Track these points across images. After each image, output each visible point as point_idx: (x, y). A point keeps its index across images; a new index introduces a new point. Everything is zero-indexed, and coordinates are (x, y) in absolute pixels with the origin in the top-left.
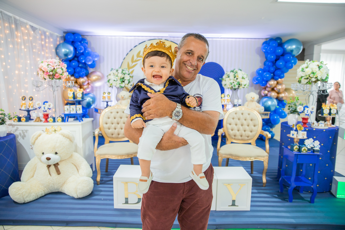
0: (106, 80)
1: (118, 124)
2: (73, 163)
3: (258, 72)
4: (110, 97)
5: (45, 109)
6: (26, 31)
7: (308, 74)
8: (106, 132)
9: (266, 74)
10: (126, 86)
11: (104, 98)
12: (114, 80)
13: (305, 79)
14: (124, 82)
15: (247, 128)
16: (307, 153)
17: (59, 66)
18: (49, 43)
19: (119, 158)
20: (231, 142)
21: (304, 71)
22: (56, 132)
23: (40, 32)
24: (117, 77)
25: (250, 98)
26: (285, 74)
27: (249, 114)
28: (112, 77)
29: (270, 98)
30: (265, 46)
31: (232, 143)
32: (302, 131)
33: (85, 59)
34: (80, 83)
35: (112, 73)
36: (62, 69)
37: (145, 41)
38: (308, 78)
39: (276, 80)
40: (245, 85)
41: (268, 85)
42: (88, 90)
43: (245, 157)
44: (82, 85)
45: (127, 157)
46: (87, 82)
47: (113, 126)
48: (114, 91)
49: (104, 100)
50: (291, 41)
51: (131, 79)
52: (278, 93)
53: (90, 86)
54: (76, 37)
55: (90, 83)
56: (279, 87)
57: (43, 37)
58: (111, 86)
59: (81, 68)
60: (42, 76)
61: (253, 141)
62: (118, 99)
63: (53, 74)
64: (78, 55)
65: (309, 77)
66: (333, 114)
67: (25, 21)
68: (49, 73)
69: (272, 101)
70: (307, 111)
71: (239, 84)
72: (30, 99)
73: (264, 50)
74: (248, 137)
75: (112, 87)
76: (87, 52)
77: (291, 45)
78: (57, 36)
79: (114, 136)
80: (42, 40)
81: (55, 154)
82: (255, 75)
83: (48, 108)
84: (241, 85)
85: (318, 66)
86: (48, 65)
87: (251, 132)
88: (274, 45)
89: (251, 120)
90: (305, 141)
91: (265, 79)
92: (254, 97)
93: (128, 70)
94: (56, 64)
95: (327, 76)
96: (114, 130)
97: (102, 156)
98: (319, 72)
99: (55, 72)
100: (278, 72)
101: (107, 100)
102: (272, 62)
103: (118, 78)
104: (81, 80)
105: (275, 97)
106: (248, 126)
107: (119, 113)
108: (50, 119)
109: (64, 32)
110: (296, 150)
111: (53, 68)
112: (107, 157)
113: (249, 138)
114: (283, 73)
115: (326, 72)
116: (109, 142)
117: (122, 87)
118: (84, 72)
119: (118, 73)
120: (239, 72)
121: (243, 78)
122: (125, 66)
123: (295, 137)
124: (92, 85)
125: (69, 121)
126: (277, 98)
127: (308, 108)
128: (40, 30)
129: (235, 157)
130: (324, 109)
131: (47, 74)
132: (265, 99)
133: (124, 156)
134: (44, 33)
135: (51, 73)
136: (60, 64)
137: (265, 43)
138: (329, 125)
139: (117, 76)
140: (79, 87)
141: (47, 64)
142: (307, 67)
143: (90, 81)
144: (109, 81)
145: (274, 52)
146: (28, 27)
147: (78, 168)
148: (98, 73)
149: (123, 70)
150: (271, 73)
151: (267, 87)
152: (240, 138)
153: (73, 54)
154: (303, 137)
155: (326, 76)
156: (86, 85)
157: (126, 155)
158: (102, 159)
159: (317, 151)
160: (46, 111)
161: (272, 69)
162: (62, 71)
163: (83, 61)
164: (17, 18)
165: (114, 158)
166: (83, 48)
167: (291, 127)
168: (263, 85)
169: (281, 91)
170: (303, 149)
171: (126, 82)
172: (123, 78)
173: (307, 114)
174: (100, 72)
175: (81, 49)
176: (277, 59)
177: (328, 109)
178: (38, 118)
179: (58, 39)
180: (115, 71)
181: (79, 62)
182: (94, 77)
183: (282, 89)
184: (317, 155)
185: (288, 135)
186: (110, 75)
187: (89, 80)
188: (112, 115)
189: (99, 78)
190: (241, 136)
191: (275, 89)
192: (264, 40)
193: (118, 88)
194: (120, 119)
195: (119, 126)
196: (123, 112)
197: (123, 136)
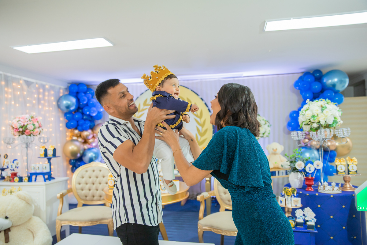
1: (93, 184)
2: (29, 230)
3: (292, 115)
5: (12, 167)
6: (19, 87)
7: (309, 119)
8: (78, 193)
13: (305, 125)
16: (295, 229)
17: (30, 121)
18: (49, 96)
20: (225, 209)
22: (13, 193)
23: (37, 86)
25: (272, 150)
29: (310, 148)
30: (297, 83)
32: (295, 197)
33: (89, 111)
34: (84, 136)
36: (34, 125)
40: (263, 134)
42: (94, 144)
44: (86, 139)
46: (91, 136)
47: (87, 187)
50: (332, 73)
54: (81, 88)
55: (95, 137)
57: (41, 90)
59: (85, 120)
60: (13, 133)
63: (23, 130)
64: (81, 106)
65: (310, 121)
66: (353, 172)
67: (18, 77)
68: (19, 129)
69: (312, 153)
70: (310, 168)
72: (4, 157)
76: (91, 102)
78: (60, 88)
79: (88, 198)
80: (39, 93)
81: (5, 218)
82: (289, 119)
83: (16, 167)
85: (322, 106)
86: (18, 121)
88: (309, 80)
90: (295, 212)
92: (276, 149)
94: (27, 120)
95: (335, 120)
96: (88, 191)
97: (62, 222)
98: (322, 114)
99: (25, 128)
104: (85, 133)
105: (317, 147)
107: (95, 172)
108: (16, 179)
109: (69, 83)
111: (22, 124)
112: (68, 223)
115: (331, 115)
116: (82, 205)
118: (88, 124)
123: (283, 205)
125: (37, 180)
127: (312, 165)
128: (37, 83)
129: (217, 230)
130: (338, 165)
131: (17, 131)
134: (43, 87)
135: (21, 130)
136: (33, 119)
137: (301, 78)
138: (349, 188)
140: (83, 141)
141: (18, 119)
142: (308, 108)
143: (95, 135)
145: (309, 89)
146: (21, 82)
147: (35, 235)
153: (76, 106)
154: (296, 206)
155: (333, 119)
156: (91, 139)
157: (90, 222)
158: (62, 225)
159: (311, 227)
160: (13, 170)
162: (33, 127)
163: (88, 113)
164: (9, 74)
166: (86, 98)
173: (310, 172)
175: (84, 100)
177: (343, 165)
178: (8, 177)
179: (61, 91)
181: (83, 114)
184: (310, 233)
187: (93, 133)
188: (88, 174)
192: (300, 75)
194: (96, 178)
195: (94, 187)
196: (100, 171)
197: (99, 198)
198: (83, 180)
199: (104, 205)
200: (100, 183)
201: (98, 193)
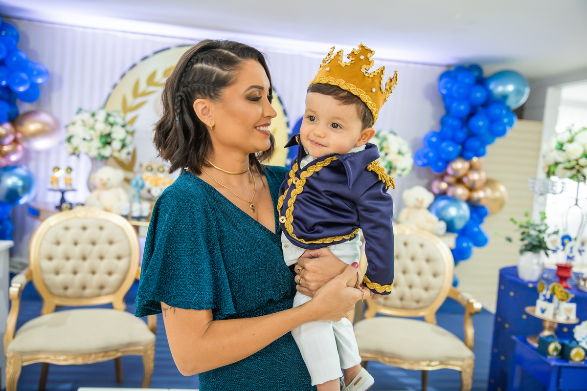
0: (64, 135)
1: (84, 258)
3: (427, 140)
4: (70, 180)
7: (575, 157)
8: (48, 282)
9: (448, 146)
10: (116, 154)
11: (56, 181)
12: (84, 139)
13: (566, 168)
14: (109, 144)
15: (416, 279)
16: (583, 362)
19: (80, 361)
20: (375, 314)
21: (564, 151)
24: (92, 132)
25: (415, 201)
26: (489, 149)
27: (422, 246)
28: (79, 131)
29: (454, 200)
30: (446, 83)
31: (378, 315)
32: (568, 302)
33: (7, 78)
35: (78, 118)
37: (168, 49)
38: (573, 168)
39: (468, 159)
40: (403, 170)
41: (450, 170)
42: (14, 158)
43: (418, 361)
45: (103, 357)
46: (11, 138)
47: (70, 265)
48: (83, 166)
49: (55, 187)
50: (503, 75)
51: (129, 139)
52: (472, 189)
53: (20, 148)
55: (19, 140)
56: (474, 176)
58: (74, 154)
61: (429, 313)
62: (91, 187)
65: (577, 164)
69: (459, 208)
70: (571, 248)
71: (391, 168)
73: (444, 92)
74: (418, 302)
75: (78, 156)
77: (504, 84)
79: (70, 292)
82: (422, 146)
84: (395, 169)
87: (426, 289)
88: (467, 81)
89: (428, 260)
90: (574, 330)
91: (443, 156)
92: (422, 199)
93: (122, 114)
96: (71, 276)
97: (25, 357)
100: (474, 143)
101: (62, 186)
102: (461, 119)
103: (96, 135)
105: (465, 198)
106: (419, 274)
107: (88, 232)
110: (555, 354)
112: (43, 358)
113: (421, 305)
114: (484, 144)
116: (53, 307)
117: (104, 159)
119: (96, 121)
120: (391, 137)
121: (400, 153)
122: (115, 105)
123: (548, 316)
124: (25, 145)
126: (470, 202)
127: (572, 242)
132: (442, 203)
133: (93, 356)
137: (446, 75)
139: (93, 128)
142: (571, 139)
143: (19, 135)
144: (69, 139)
145: (467, 98)
148: (44, 117)
149: (109, 115)
150: (458, 143)
151: (446, 174)
152: (398, 303)
154: (568, 318)
156: (10, 144)
157: (100, 353)
158: (25, 364)
161: (461, 135)
163: (4, 83)
165: (65, 360)
167: (531, 285)
168: (438, 170)
169: (478, 185)
170: (574, 352)
171: (116, 145)
172: (109, 135)
173: (571, 255)
174: (50, 113)
176: (472, 113)
180: (86, 116)
182: (31, 126)
183: (480, 180)
185: (529, 309)
186: (73, 124)
187: (16, 131)
188: (69, 236)
189: (47, 128)
190: (402, 299)
191: (465, 180)
193: (93, 159)
194: (90, 247)
195: (86, 265)
196: (101, 228)
197: (97, 291)
198: (59, 250)
199: (110, 306)
200: (102, 258)
201: (95, 280)
